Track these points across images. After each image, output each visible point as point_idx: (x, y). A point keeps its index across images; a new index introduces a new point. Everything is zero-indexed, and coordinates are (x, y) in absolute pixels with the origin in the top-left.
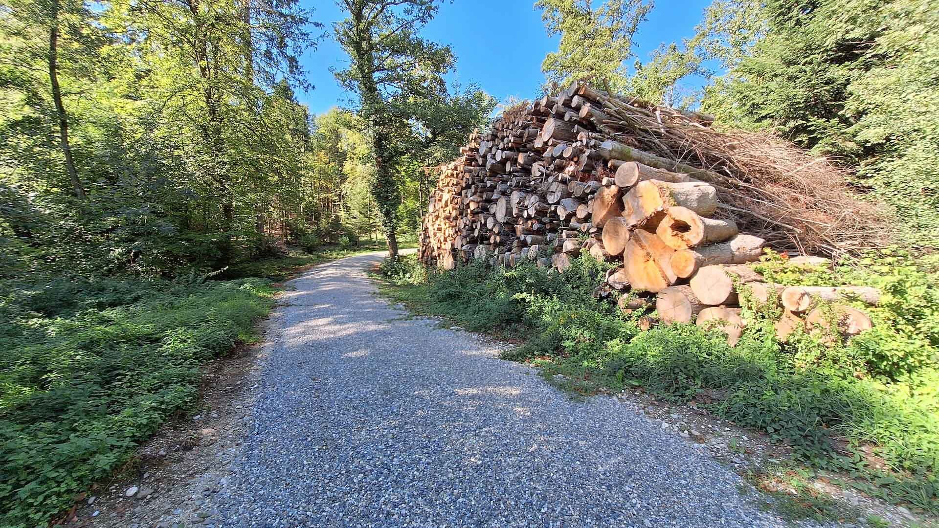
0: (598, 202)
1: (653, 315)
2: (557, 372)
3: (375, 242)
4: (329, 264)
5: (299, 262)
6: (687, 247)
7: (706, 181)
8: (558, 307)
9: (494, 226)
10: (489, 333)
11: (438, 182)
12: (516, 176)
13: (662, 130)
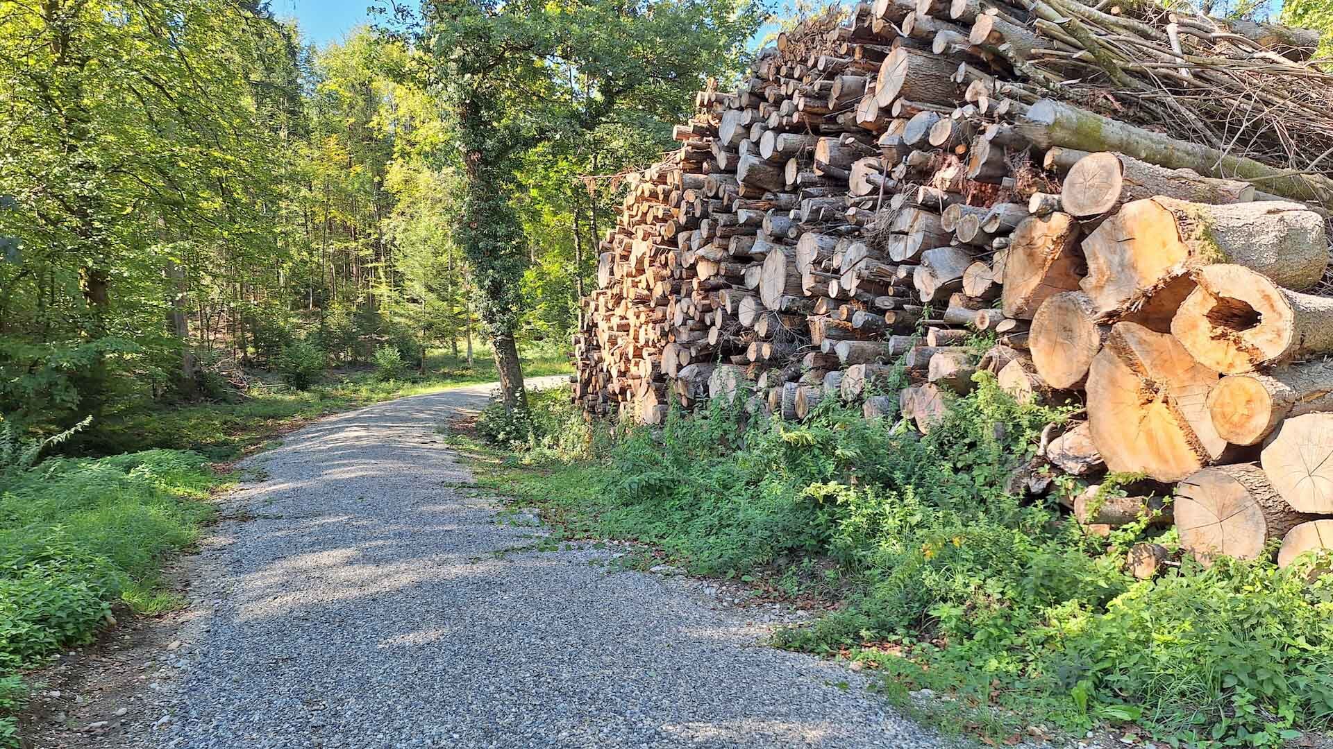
0: (1020, 254)
1: (1165, 540)
2: (919, 683)
3: (465, 360)
4: (351, 414)
5: (274, 412)
6: (1249, 367)
7: (1299, 198)
8: (918, 518)
9: (757, 318)
10: (746, 583)
11: (620, 213)
12: (811, 196)
13: (1184, 73)
